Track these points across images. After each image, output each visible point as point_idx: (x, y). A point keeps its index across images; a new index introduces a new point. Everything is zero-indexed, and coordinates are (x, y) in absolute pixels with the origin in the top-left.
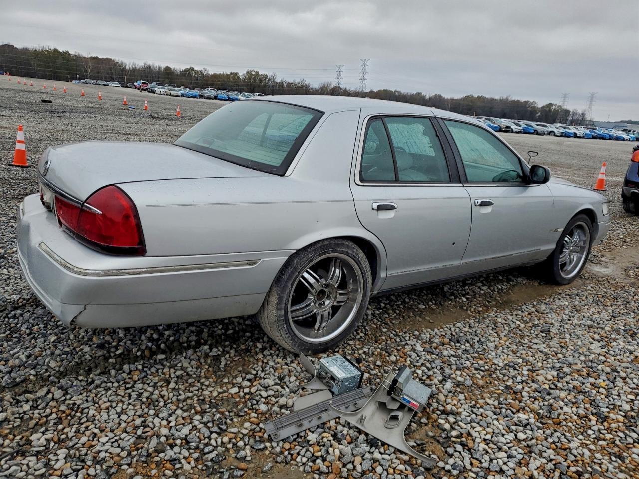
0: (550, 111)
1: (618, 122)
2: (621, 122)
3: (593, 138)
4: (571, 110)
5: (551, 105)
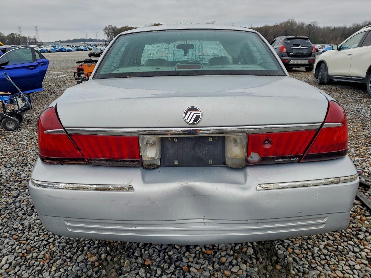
0: (13, 38)
1: (55, 42)
2: (56, 42)
3: (57, 51)
4: (27, 37)
5: (12, 34)
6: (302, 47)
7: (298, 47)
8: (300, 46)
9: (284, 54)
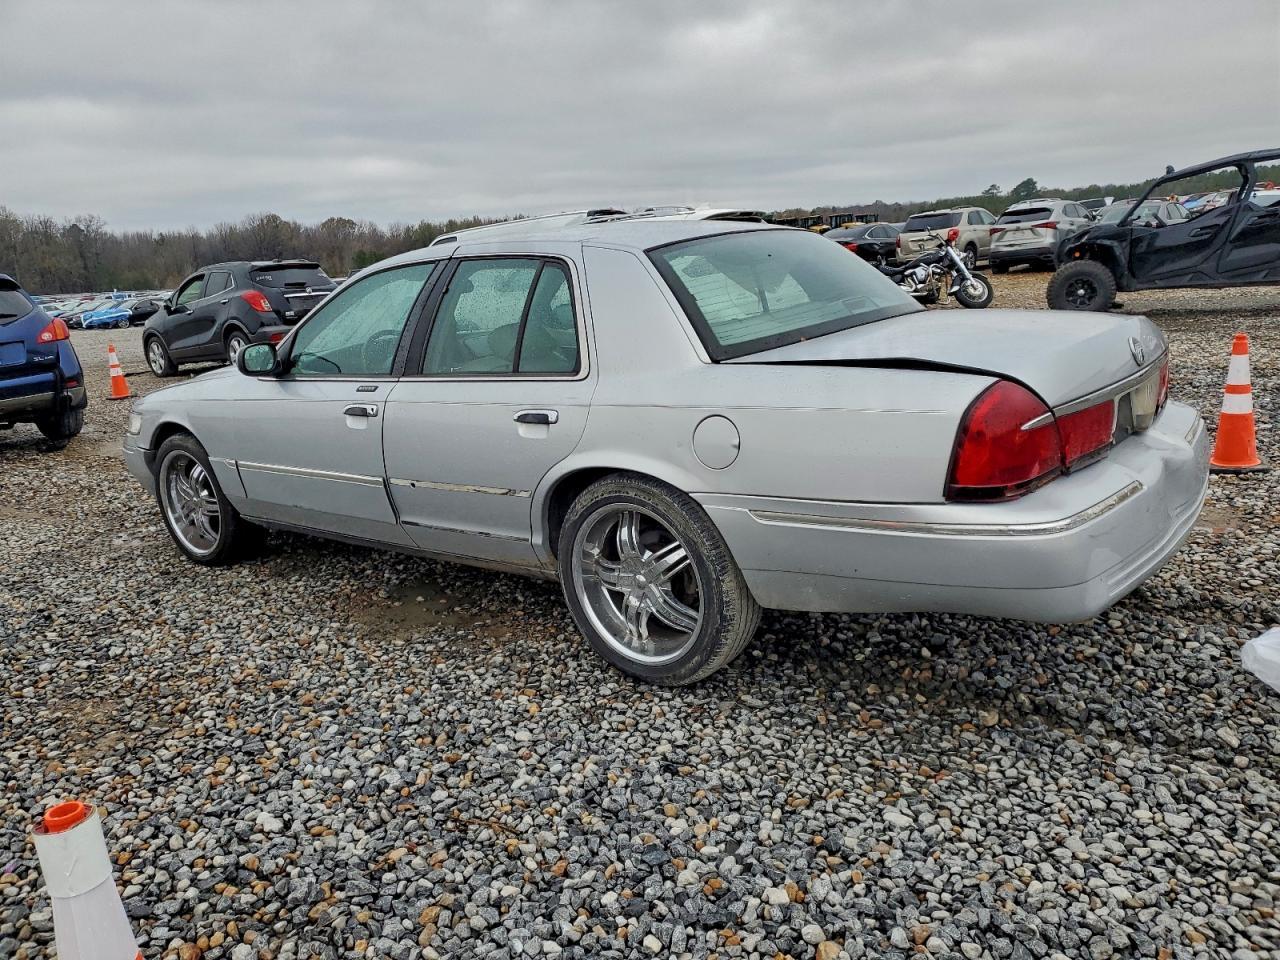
6: (314, 291)
7: (304, 291)
8: (308, 290)
9: (265, 317)
